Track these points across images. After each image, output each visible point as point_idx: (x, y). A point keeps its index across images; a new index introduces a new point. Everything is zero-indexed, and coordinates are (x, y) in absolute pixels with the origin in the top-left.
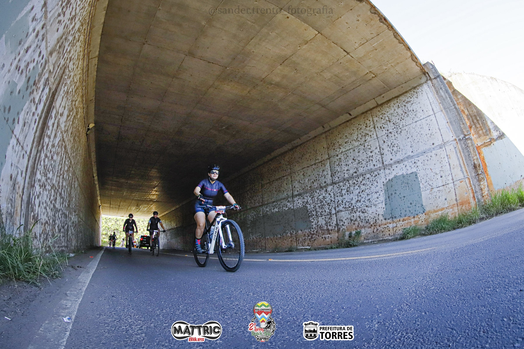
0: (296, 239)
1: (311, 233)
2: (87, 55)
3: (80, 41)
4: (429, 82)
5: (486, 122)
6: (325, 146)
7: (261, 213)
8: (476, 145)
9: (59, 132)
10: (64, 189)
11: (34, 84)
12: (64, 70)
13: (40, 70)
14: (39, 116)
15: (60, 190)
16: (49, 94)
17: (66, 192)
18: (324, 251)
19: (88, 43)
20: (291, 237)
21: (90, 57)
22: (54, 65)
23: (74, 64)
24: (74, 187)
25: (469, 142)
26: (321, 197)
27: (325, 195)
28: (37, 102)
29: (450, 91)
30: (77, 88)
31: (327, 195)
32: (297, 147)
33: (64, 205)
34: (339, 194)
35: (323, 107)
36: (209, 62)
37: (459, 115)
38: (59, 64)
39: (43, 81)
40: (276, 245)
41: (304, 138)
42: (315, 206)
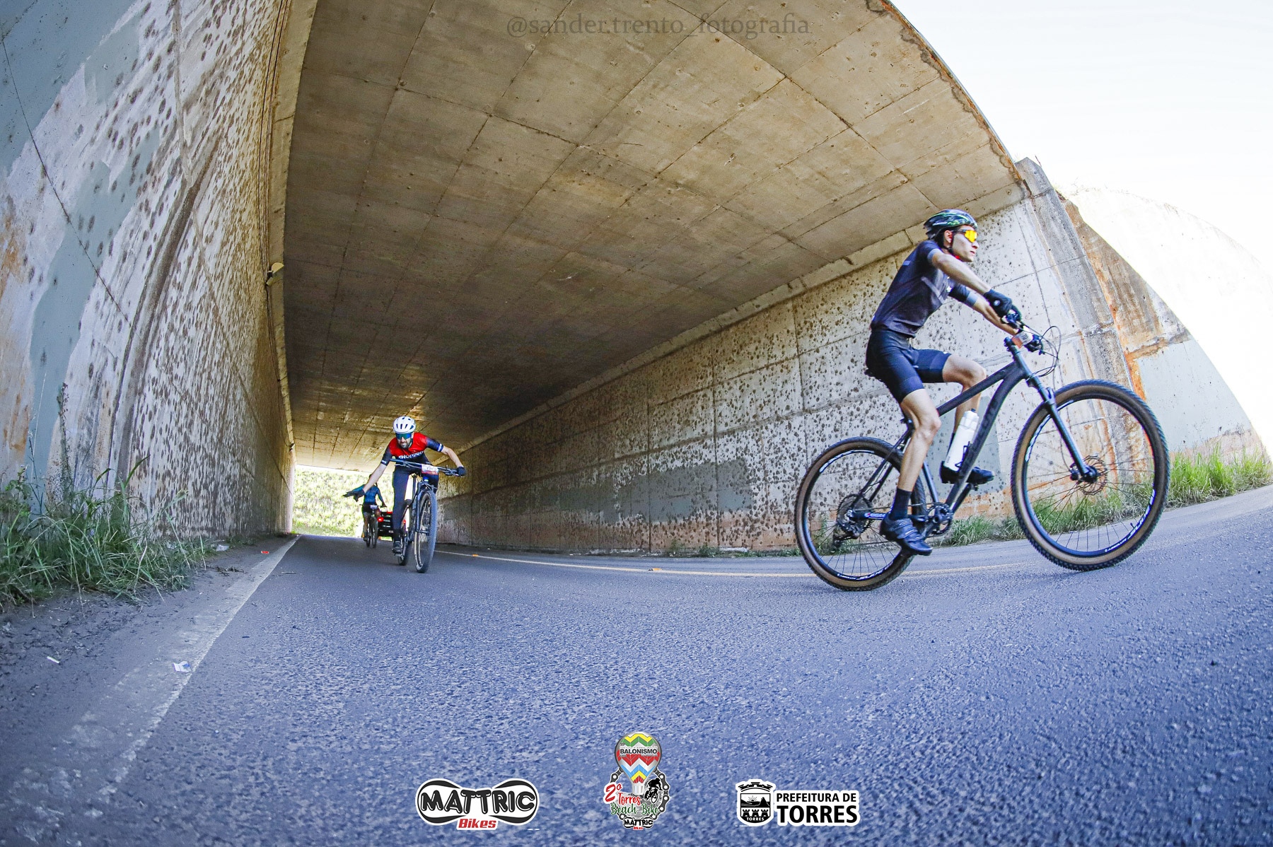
0: (718, 531)
1: (750, 518)
2: (270, 113)
3: (253, 82)
4: (1028, 202)
5: (1150, 301)
6: (792, 328)
7: (644, 469)
8: (1124, 350)
9: (203, 278)
10: (211, 402)
11: (148, 172)
12: (217, 143)
13: (162, 141)
14: (158, 241)
15: (201, 404)
16: (182, 195)
17: (214, 410)
18: (778, 559)
19: (272, 86)
20: (707, 525)
21: (276, 119)
22: (194, 131)
23: (238, 131)
24: (234, 400)
25: (1109, 340)
26: (777, 440)
27: (785, 437)
28: (153, 210)
29: (1073, 227)
30: (246, 184)
31: (791, 436)
32: (728, 327)
33: (209, 437)
34: (816, 436)
35: (789, 240)
36: (539, 132)
37: (1091, 279)
38: (205, 129)
39: (168, 164)
40: (674, 542)
41: (747, 308)
42: (763, 460)
